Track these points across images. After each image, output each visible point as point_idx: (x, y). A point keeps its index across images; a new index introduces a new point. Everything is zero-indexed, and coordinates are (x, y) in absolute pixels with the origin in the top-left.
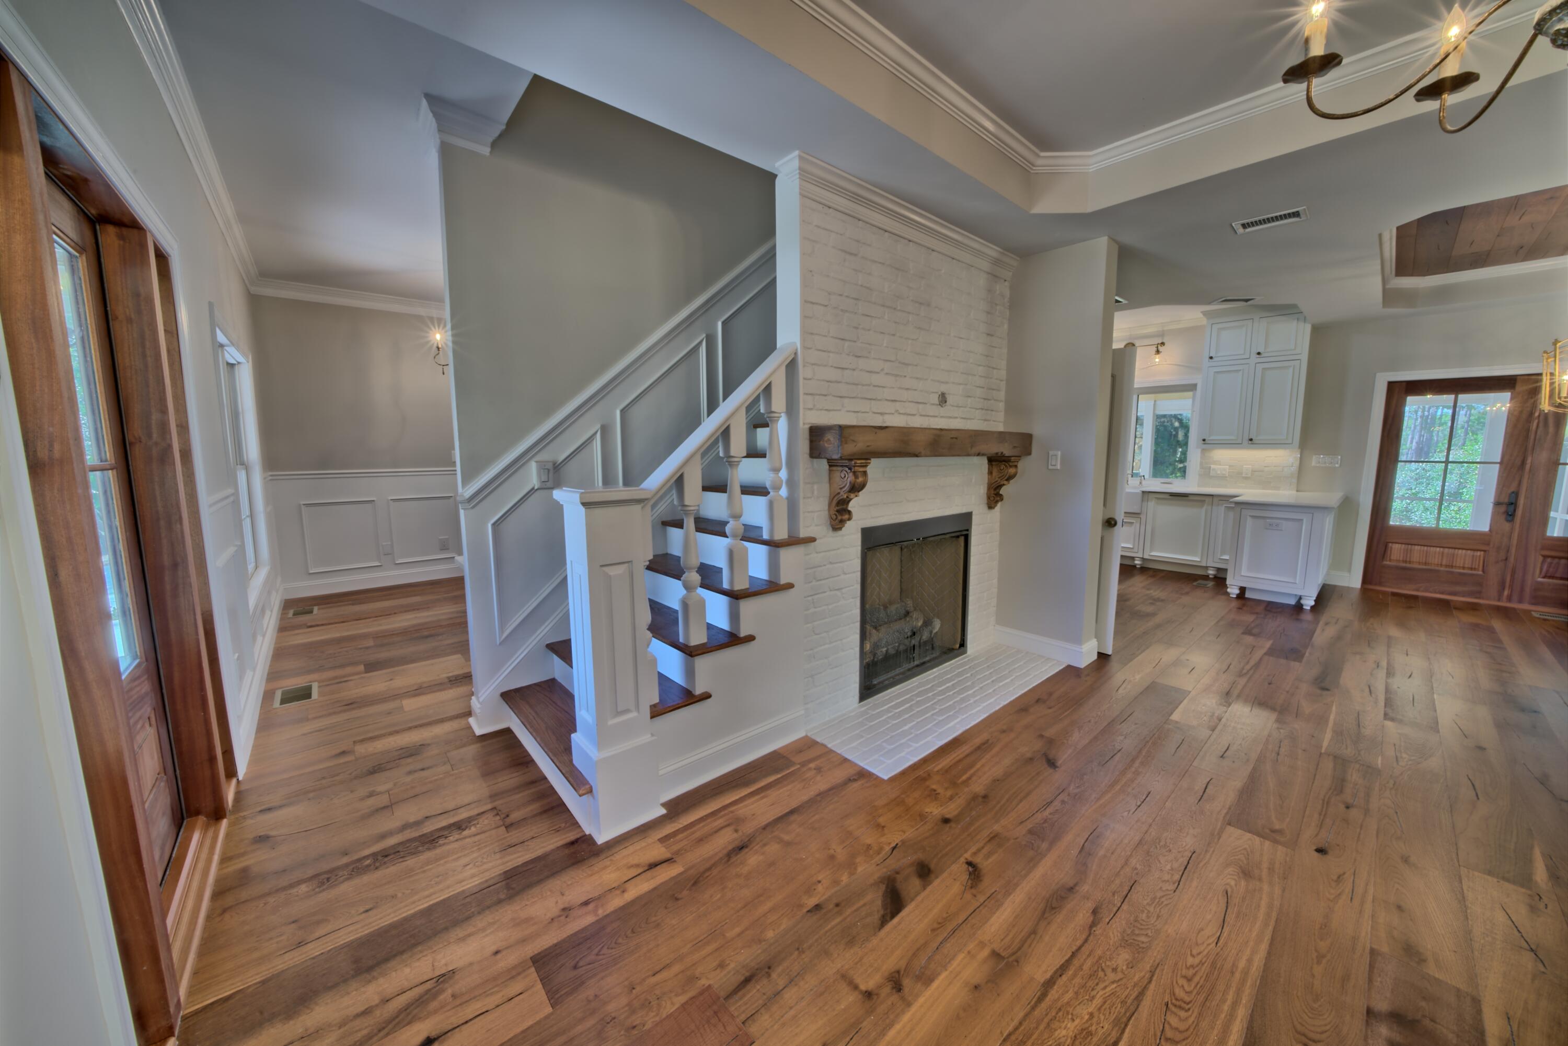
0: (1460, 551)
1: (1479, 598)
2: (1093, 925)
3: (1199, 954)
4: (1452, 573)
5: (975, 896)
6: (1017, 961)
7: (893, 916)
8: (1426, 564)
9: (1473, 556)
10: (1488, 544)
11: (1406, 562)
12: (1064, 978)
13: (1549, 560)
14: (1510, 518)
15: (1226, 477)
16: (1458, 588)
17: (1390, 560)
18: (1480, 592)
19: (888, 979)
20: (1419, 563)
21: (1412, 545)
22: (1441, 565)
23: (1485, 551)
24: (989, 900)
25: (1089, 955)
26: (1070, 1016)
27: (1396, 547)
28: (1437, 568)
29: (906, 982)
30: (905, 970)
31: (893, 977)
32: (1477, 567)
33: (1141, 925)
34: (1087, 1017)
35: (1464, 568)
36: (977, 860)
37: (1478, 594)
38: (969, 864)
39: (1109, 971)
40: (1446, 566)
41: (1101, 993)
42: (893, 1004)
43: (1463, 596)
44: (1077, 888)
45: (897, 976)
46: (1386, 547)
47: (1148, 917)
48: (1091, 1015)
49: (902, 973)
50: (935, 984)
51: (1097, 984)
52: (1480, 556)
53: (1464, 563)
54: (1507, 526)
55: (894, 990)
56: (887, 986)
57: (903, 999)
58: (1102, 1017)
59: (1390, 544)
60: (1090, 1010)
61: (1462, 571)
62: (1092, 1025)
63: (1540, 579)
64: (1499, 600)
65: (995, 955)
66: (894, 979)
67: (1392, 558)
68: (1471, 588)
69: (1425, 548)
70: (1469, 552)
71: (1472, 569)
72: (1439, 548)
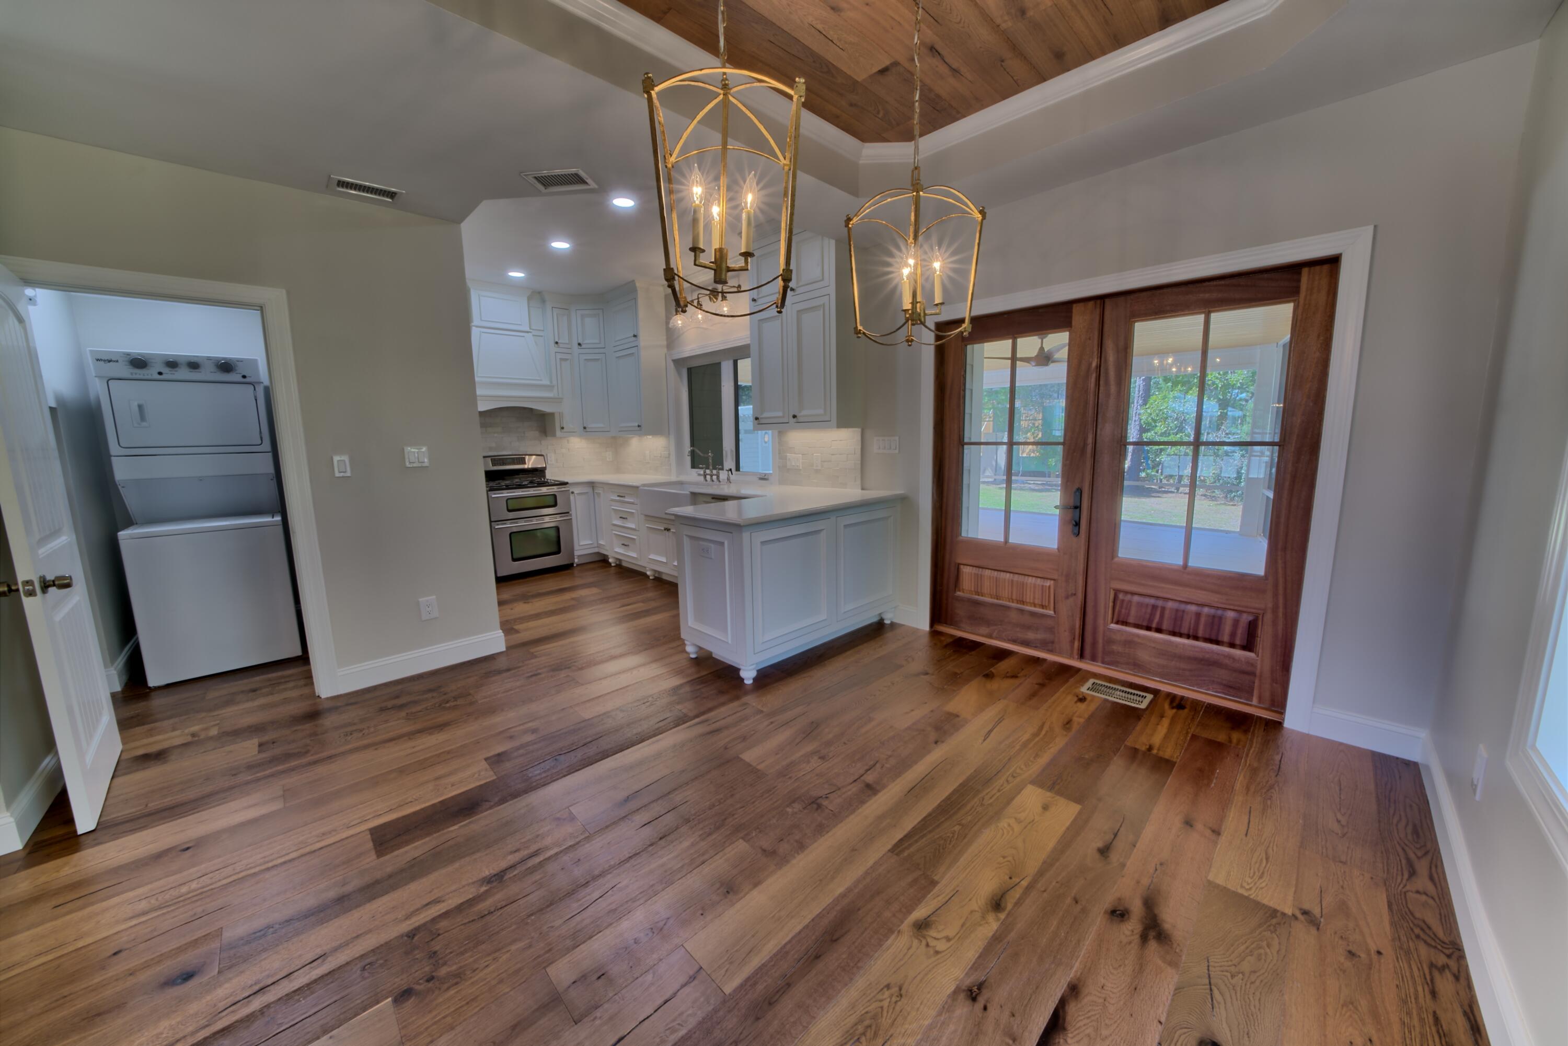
0: (1030, 579)
1: (1052, 651)
4: (1023, 612)
8: (997, 598)
9: (1043, 587)
11: (976, 593)
13: (1120, 596)
14: (1077, 533)
15: (800, 470)
16: (1031, 636)
17: (962, 590)
18: (1053, 643)
20: (990, 596)
21: (983, 568)
22: (1012, 599)
23: (1052, 579)
27: (966, 570)
28: (1008, 604)
32: (1047, 605)
35: (1035, 605)
37: (1047, 645)
40: (1017, 601)
43: (1035, 648)
46: (958, 569)
52: (1049, 587)
53: (1034, 598)
54: (1075, 543)
59: (961, 566)
61: (1032, 609)
63: (1113, 626)
64: (1073, 656)
67: (964, 587)
68: (1040, 636)
69: (996, 573)
70: (1039, 580)
71: (1043, 607)
72: (1008, 575)
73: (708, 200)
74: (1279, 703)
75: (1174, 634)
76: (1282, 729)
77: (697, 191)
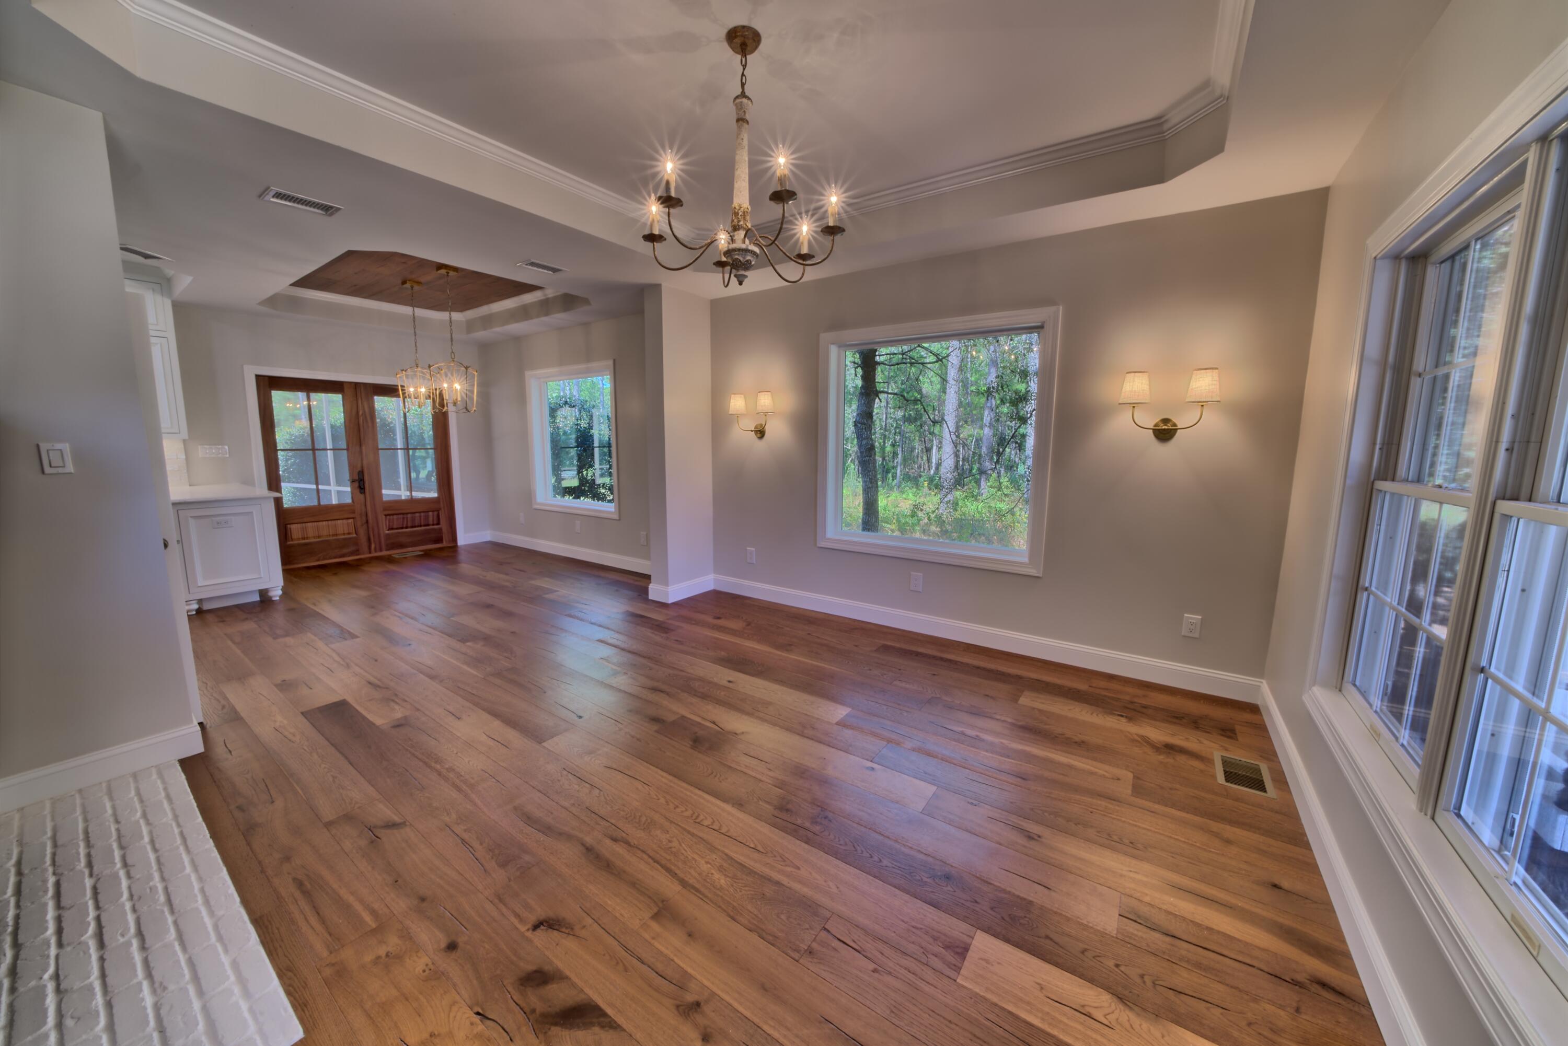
0: (339, 521)
1: (358, 555)
2: (627, 843)
3: (656, 795)
4: (338, 540)
5: (584, 927)
6: (663, 901)
7: (605, 1015)
8: (319, 537)
9: (348, 524)
10: (354, 513)
11: (304, 538)
12: (677, 872)
13: (388, 517)
14: (362, 491)
16: (345, 551)
17: (292, 540)
18: (358, 550)
19: (686, 1018)
20: (314, 537)
21: (305, 522)
22: (330, 535)
23: (353, 518)
24: (592, 915)
25: (658, 853)
26: (710, 875)
27: (293, 527)
28: (327, 539)
29: (690, 998)
30: (675, 999)
31: (684, 1012)
32: (351, 532)
33: (631, 816)
34: (709, 866)
35: (344, 534)
36: (533, 919)
37: (356, 552)
38: (536, 927)
39: (670, 845)
40: (333, 535)
41: (690, 853)
42: (714, 1011)
43: (349, 556)
44: (588, 845)
45: (682, 1007)
46: (288, 529)
47: (623, 811)
48: (707, 863)
49: (680, 1003)
50: (690, 970)
51: (683, 854)
52: (351, 521)
53: (344, 530)
54: (362, 496)
55: (698, 1010)
56: (694, 1018)
57: (707, 1001)
58: (708, 857)
59: (289, 526)
60: (703, 862)
61: (343, 537)
62: (715, 864)
63: (387, 532)
64: (370, 553)
65: (656, 917)
66: (686, 1011)
67: (293, 537)
68: (353, 548)
69: (316, 523)
70: (344, 521)
71: (349, 534)
72: (324, 522)
73: (451, 387)
74: (454, 538)
75: (412, 527)
76: (459, 549)
77: (457, 386)
